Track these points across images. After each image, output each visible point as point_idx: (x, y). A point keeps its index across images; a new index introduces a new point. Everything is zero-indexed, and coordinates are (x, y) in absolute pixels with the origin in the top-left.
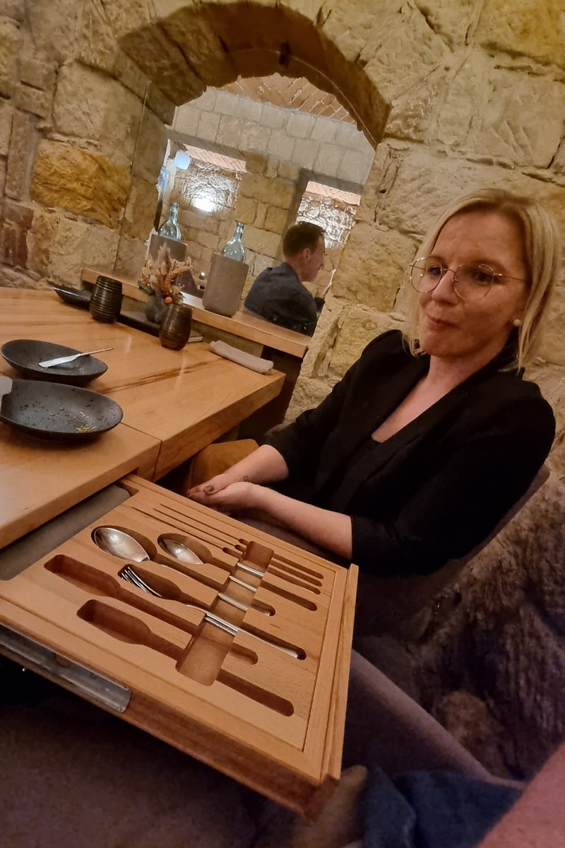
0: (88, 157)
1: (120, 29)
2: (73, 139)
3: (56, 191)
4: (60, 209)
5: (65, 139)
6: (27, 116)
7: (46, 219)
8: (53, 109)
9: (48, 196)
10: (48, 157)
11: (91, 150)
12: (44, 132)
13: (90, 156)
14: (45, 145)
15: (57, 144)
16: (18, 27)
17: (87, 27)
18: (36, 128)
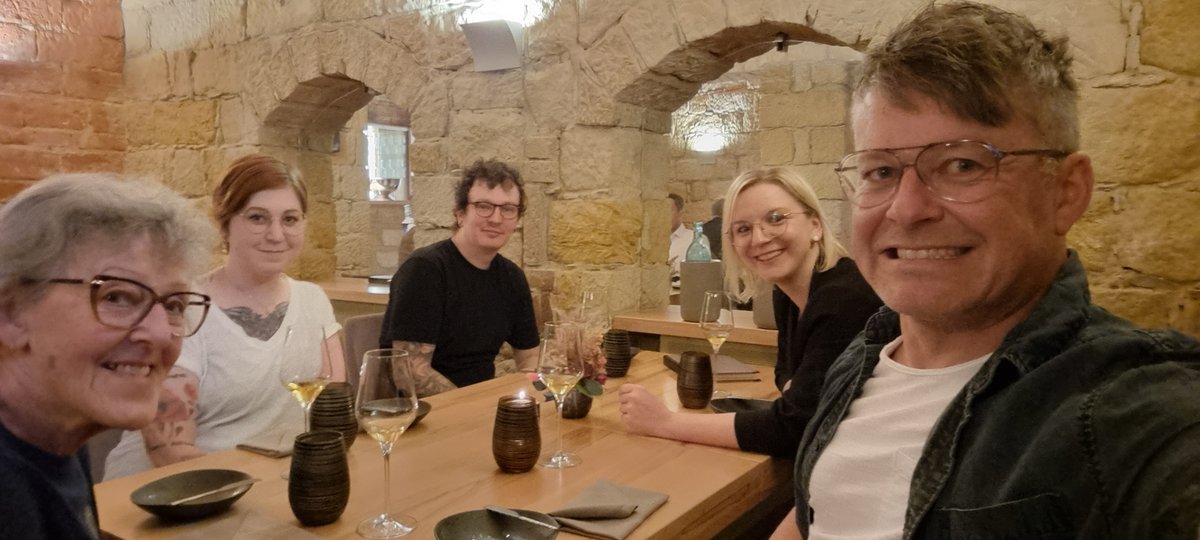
0: (602, 206)
1: (615, 87)
2: (584, 194)
3: (574, 247)
4: (580, 264)
5: (576, 195)
6: (538, 186)
7: (569, 277)
8: (560, 172)
9: (567, 255)
10: (562, 217)
11: (605, 199)
12: (554, 196)
13: (604, 204)
14: (558, 207)
15: (569, 202)
16: (520, 113)
17: (584, 95)
18: (547, 195)
